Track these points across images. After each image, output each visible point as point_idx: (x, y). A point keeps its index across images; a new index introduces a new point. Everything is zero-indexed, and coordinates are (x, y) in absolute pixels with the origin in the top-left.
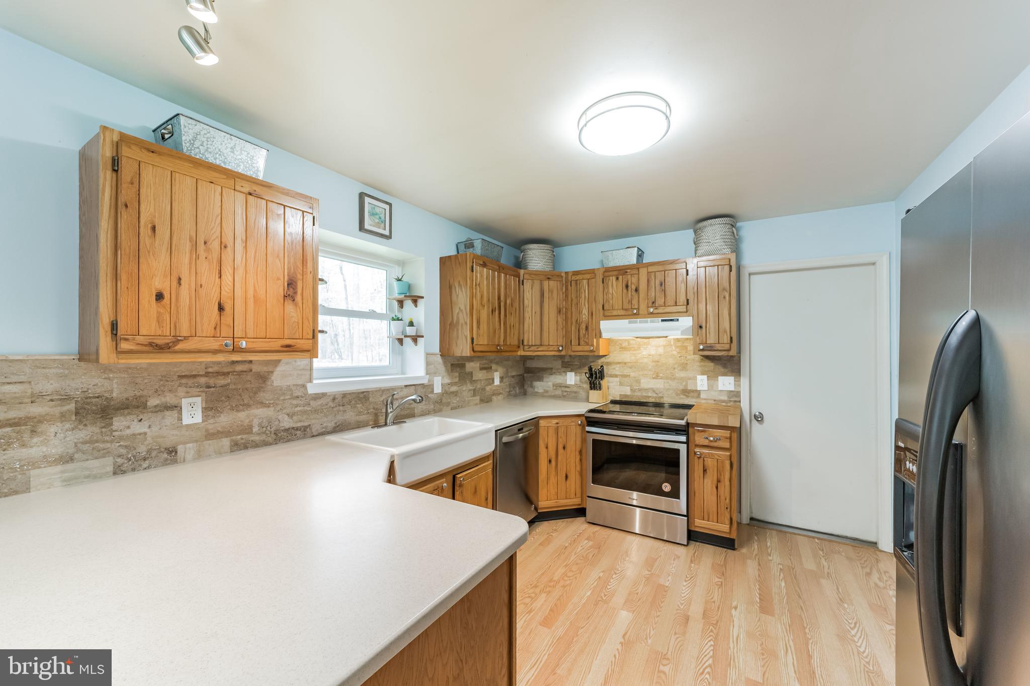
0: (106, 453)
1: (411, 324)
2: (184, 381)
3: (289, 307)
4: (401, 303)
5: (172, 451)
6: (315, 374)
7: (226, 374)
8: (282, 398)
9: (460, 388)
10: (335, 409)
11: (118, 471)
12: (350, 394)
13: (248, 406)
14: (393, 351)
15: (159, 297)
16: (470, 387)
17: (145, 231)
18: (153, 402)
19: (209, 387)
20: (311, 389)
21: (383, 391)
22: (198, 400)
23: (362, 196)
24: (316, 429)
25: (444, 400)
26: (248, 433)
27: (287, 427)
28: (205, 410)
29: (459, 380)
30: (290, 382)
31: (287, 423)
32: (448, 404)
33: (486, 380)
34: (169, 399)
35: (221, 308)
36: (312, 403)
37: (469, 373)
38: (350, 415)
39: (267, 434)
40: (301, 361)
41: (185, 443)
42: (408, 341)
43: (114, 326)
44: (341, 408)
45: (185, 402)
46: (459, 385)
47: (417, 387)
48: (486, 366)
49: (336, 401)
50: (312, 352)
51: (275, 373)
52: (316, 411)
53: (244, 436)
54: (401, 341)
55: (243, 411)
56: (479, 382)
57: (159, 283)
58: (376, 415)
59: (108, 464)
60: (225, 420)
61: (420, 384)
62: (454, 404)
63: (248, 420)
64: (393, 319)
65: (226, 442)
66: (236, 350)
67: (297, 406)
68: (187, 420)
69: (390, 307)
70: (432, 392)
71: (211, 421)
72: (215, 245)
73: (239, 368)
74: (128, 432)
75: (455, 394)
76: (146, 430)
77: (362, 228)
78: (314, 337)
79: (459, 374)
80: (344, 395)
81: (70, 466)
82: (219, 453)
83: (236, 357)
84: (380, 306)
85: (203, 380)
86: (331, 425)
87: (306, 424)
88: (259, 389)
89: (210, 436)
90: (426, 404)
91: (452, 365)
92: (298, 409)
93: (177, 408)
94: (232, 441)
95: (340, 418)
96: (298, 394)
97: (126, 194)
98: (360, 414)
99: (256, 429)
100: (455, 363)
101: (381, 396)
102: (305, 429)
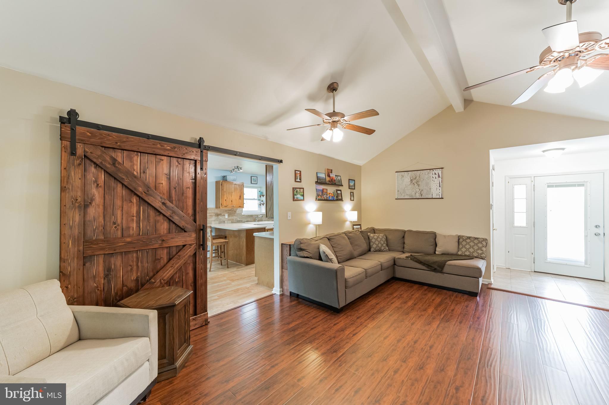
0: (218, 221)
1: (262, 201)
2: (226, 211)
3: (240, 200)
4: (260, 196)
5: (224, 222)
6: (243, 212)
8: (238, 215)
11: (219, 223)
12: (250, 215)
14: (259, 207)
15: (226, 200)
17: (224, 192)
18: (222, 214)
20: (243, 214)
21: (255, 215)
22: (227, 214)
23: (251, 177)
24: (243, 221)
28: (228, 216)
30: (239, 212)
31: (239, 219)
34: (224, 214)
35: (232, 201)
36: (243, 216)
38: (249, 219)
39: (236, 221)
40: (241, 209)
42: (262, 205)
43: (222, 204)
45: (226, 215)
50: (243, 207)
51: (237, 211)
52: (243, 218)
53: (233, 221)
54: (260, 205)
57: (226, 198)
58: (254, 220)
59: (218, 222)
60: (230, 218)
64: (258, 200)
65: (230, 221)
66: (233, 207)
68: (226, 217)
69: (258, 198)
73: (232, 210)
77: (251, 183)
78: (243, 205)
80: (248, 215)
82: (230, 223)
83: (233, 208)
84: (256, 198)
85: (228, 211)
86: (246, 221)
88: (235, 213)
89: (229, 220)
92: (240, 217)
93: (225, 215)
95: (247, 220)
96: (240, 214)
97: (223, 188)
98: (251, 219)
102: (241, 221)
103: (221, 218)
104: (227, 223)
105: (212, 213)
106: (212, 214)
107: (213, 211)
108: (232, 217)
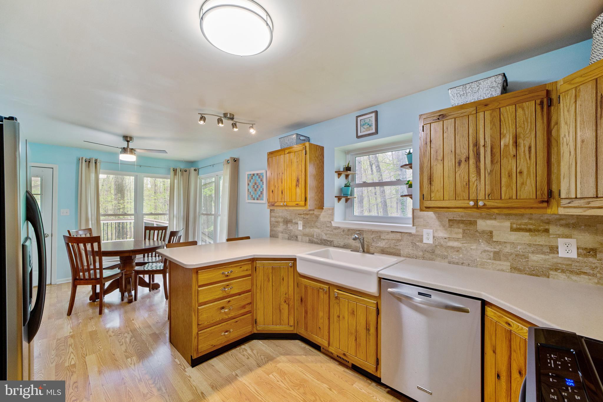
0: (287, 234)
2: (299, 216)
5: (297, 237)
7: (308, 214)
8: (323, 226)
9: (466, 245)
10: (344, 236)
11: (289, 239)
12: (352, 230)
13: (313, 227)
15: (273, 191)
16: (484, 246)
18: (294, 221)
19: (304, 218)
20: (334, 224)
22: (301, 222)
23: (357, 118)
25: (438, 252)
26: (313, 237)
27: (325, 239)
28: (303, 226)
29: (463, 237)
30: (326, 219)
31: (325, 237)
32: (445, 257)
33: (530, 245)
34: (296, 221)
36: (334, 230)
37: (483, 232)
39: (318, 240)
41: (299, 235)
44: (347, 236)
45: (299, 222)
46: (465, 242)
47: (403, 234)
48: (531, 227)
49: (345, 232)
51: (321, 215)
53: (312, 238)
55: (312, 228)
56: (508, 246)
59: (286, 236)
60: (307, 230)
61: (407, 233)
62: (454, 260)
63: (313, 232)
65: (307, 238)
67: (328, 231)
68: (299, 229)
70: (421, 241)
71: (304, 230)
72: (281, 174)
73: (311, 212)
74: (290, 229)
75: (458, 250)
76: (292, 229)
79: (464, 230)
80: (348, 230)
81: (283, 234)
82: (306, 242)
85: (303, 216)
86: (342, 244)
87: (331, 240)
88: (316, 221)
89: (304, 235)
90: (413, 250)
91: (450, 220)
92: (328, 232)
93: (297, 224)
94: (309, 239)
96: (328, 225)
99: (315, 237)
100: (455, 219)
101: (372, 235)
102: (331, 242)
103: (291, 228)
104: (302, 241)
105: (279, 217)
106: (280, 220)
107: (280, 214)
108: (311, 230)
